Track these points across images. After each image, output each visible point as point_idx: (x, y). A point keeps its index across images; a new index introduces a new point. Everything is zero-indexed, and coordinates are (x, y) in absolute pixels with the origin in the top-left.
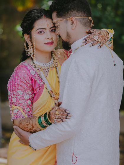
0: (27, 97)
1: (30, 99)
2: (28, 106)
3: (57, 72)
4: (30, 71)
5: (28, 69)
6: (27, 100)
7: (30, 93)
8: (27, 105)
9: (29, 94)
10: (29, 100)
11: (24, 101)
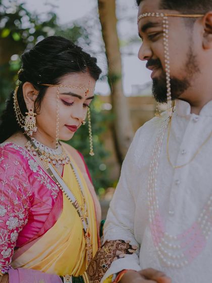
0: (13, 223)
1: (17, 229)
2: (9, 246)
3: (72, 168)
4: (29, 164)
5: (24, 157)
6: (12, 231)
7: (22, 216)
8: (9, 242)
9: (18, 217)
10: (15, 231)
11: (6, 232)
